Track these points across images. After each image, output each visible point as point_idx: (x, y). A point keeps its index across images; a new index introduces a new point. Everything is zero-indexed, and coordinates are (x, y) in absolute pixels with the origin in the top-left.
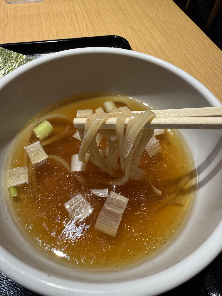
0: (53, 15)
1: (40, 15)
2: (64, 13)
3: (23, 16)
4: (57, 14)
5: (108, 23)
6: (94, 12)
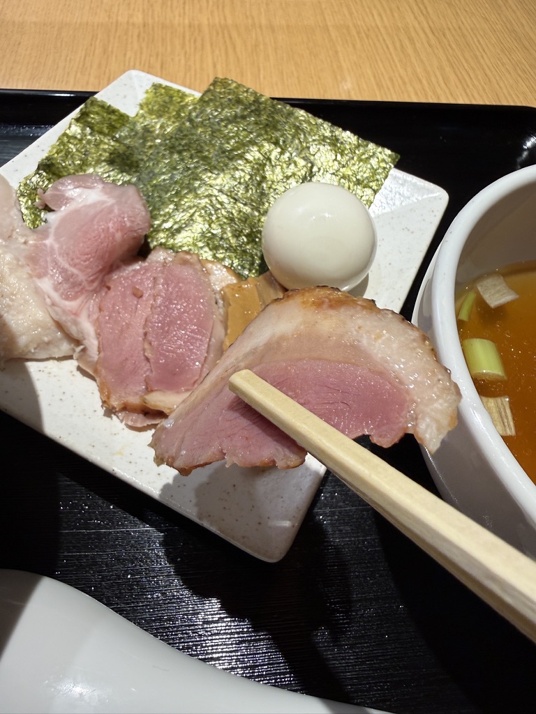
0: (358, 33)
2: (382, 30)
5: (493, 69)
6: (453, 36)
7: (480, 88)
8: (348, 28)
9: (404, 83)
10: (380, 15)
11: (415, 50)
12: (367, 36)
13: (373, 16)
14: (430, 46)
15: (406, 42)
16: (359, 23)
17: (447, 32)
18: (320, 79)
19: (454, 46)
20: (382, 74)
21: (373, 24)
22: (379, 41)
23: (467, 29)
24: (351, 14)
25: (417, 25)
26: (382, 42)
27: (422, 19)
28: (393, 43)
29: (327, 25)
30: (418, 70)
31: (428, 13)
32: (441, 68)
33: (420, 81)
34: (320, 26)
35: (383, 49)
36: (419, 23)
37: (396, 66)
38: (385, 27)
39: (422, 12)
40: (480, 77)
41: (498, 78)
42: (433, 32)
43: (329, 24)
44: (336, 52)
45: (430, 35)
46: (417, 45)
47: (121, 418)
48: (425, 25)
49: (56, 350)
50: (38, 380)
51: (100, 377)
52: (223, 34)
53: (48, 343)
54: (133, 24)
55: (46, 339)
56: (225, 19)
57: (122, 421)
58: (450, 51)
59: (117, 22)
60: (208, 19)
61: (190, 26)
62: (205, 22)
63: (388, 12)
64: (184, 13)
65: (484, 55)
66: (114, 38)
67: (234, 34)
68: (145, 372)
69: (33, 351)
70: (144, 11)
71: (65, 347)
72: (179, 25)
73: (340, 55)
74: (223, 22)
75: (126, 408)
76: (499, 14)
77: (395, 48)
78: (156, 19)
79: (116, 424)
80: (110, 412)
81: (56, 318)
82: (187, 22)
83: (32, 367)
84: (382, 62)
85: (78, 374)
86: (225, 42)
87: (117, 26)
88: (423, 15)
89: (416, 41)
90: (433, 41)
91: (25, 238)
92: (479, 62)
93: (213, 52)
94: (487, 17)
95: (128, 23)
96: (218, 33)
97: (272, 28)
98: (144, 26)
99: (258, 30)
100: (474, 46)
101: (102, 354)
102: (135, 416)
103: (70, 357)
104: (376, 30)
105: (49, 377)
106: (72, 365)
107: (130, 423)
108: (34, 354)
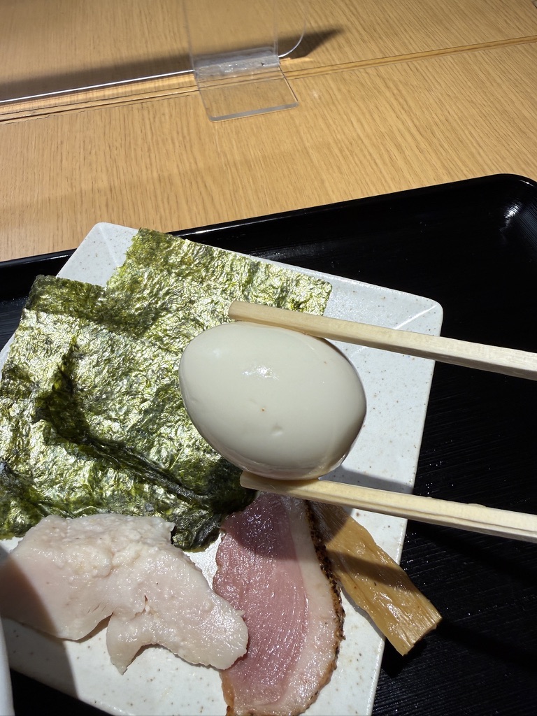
1: (308, 153)
3: (264, 157)
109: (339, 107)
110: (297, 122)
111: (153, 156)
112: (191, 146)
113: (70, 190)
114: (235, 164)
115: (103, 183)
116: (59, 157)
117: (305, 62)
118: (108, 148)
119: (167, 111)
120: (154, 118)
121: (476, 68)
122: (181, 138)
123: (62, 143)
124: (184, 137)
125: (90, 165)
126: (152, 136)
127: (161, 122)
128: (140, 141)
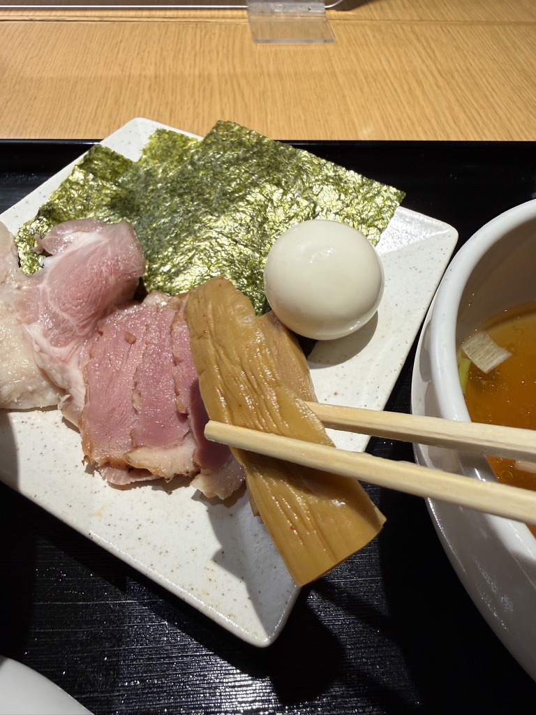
0: (366, 78)
1: (336, 76)
2: (390, 74)
3: (296, 74)
4: (374, 76)
5: (503, 107)
6: (461, 77)
7: (491, 126)
8: (355, 73)
9: (413, 124)
10: (387, 60)
11: (424, 92)
12: (375, 80)
13: (381, 61)
14: (439, 87)
15: (414, 85)
16: (366, 68)
17: (456, 74)
18: (327, 122)
19: (462, 87)
20: (390, 115)
21: (381, 69)
22: (387, 84)
23: (476, 71)
24: (358, 59)
25: (424, 68)
26: (390, 85)
27: (430, 62)
28: (402, 87)
29: (334, 72)
30: (427, 110)
31: (436, 57)
32: (451, 109)
33: (429, 121)
34: (327, 72)
35: (391, 93)
36: (427, 66)
37: (404, 108)
38: (393, 71)
39: (430, 56)
40: (490, 115)
41: (509, 116)
42: (441, 75)
43: (336, 69)
44: (344, 96)
45: (439, 77)
46: (425, 87)
47: (103, 475)
48: (433, 67)
49: (41, 400)
50: (20, 432)
51: (84, 429)
52: (232, 83)
53: (33, 393)
54: (145, 77)
55: (30, 388)
56: (234, 69)
57: (104, 479)
58: (459, 91)
59: (130, 75)
60: (218, 70)
61: (200, 77)
62: (215, 72)
63: (396, 57)
64: (195, 65)
65: (494, 95)
66: (126, 89)
67: (243, 83)
68: (132, 424)
69: (16, 401)
70: (156, 64)
71: (51, 396)
72: (189, 75)
73: (348, 99)
74: (232, 71)
75: (108, 464)
76: (508, 56)
77: (404, 91)
78: (168, 71)
79: (99, 481)
80: (92, 468)
81: (41, 365)
82: (197, 72)
83: (15, 418)
84: (390, 104)
85: (63, 425)
86: (234, 90)
87: (129, 79)
88: (431, 59)
89: (424, 83)
90: (441, 82)
91: (19, 283)
92: (489, 101)
93: (221, 100)
94: (496, 59)
95: (140, 75)
96: (226, 82)
97: (280, 76)
98: (156, 77)
99: (267, 78)
100: (483, 86)
101: (88, 404)
102: (119, 473)
103: (54, 408)
104: (384, 74)
105: (32, 428)
106: (57, 415)
107: (112, 481)
108: (17, 403)
109: (371, 49)
110: (331, 53)
111: (198, 60)
112: (233, 58)
113: (120, 73)
114: (269, 75)
115: (150, 71)
116: (116, 51)
117: (348, 15)
118: (159, 51)
119: (217, 32)
120: (205, 35)
121: (504, 38)
122: (225, 51)
123: (121, 41)
124: (228, 51)
125: (142, 58)
126: (201, 46)
127: (210, 38)
128: (189, 49)
